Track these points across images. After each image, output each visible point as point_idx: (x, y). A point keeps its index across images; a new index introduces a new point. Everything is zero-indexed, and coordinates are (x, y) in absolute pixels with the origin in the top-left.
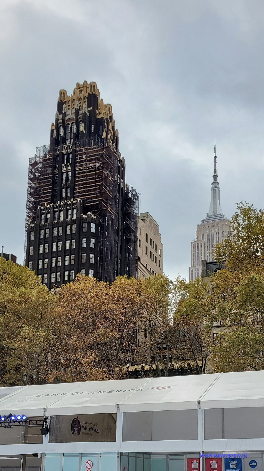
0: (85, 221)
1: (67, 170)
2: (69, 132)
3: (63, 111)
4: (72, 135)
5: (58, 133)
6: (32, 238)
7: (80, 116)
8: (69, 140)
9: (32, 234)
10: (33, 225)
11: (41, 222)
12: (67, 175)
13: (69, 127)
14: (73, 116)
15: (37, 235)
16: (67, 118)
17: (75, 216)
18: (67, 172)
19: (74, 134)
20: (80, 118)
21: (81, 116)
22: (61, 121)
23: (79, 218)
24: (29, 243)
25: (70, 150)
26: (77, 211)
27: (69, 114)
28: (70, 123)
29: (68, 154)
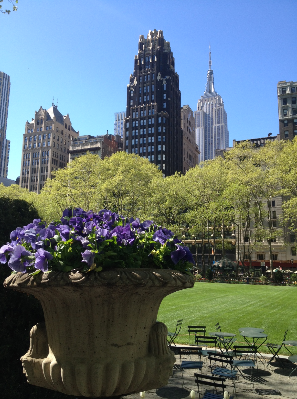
0: (160, 116)
1: (147, 85)
2: (147, 61)
3: (143, 49)
5: (140, 63)
6: (128, 127)
8: (147, 67)
9: (128, 124)
10: (128, 118)
11: (133, 117)
12: (147, 88)
13: (147, 58)
14: (149, 52)
15: (131, 124)
16: (146, 53)
17: (154, 113)
19: (150, 63)
20: (154, 53)
22: (143, 54)
23: (156, 114)
24: (126, 129)
25: (149, 73)
26: (155, 110)
27: (147, 51)
28: (148, 56)
29: (147, 75)
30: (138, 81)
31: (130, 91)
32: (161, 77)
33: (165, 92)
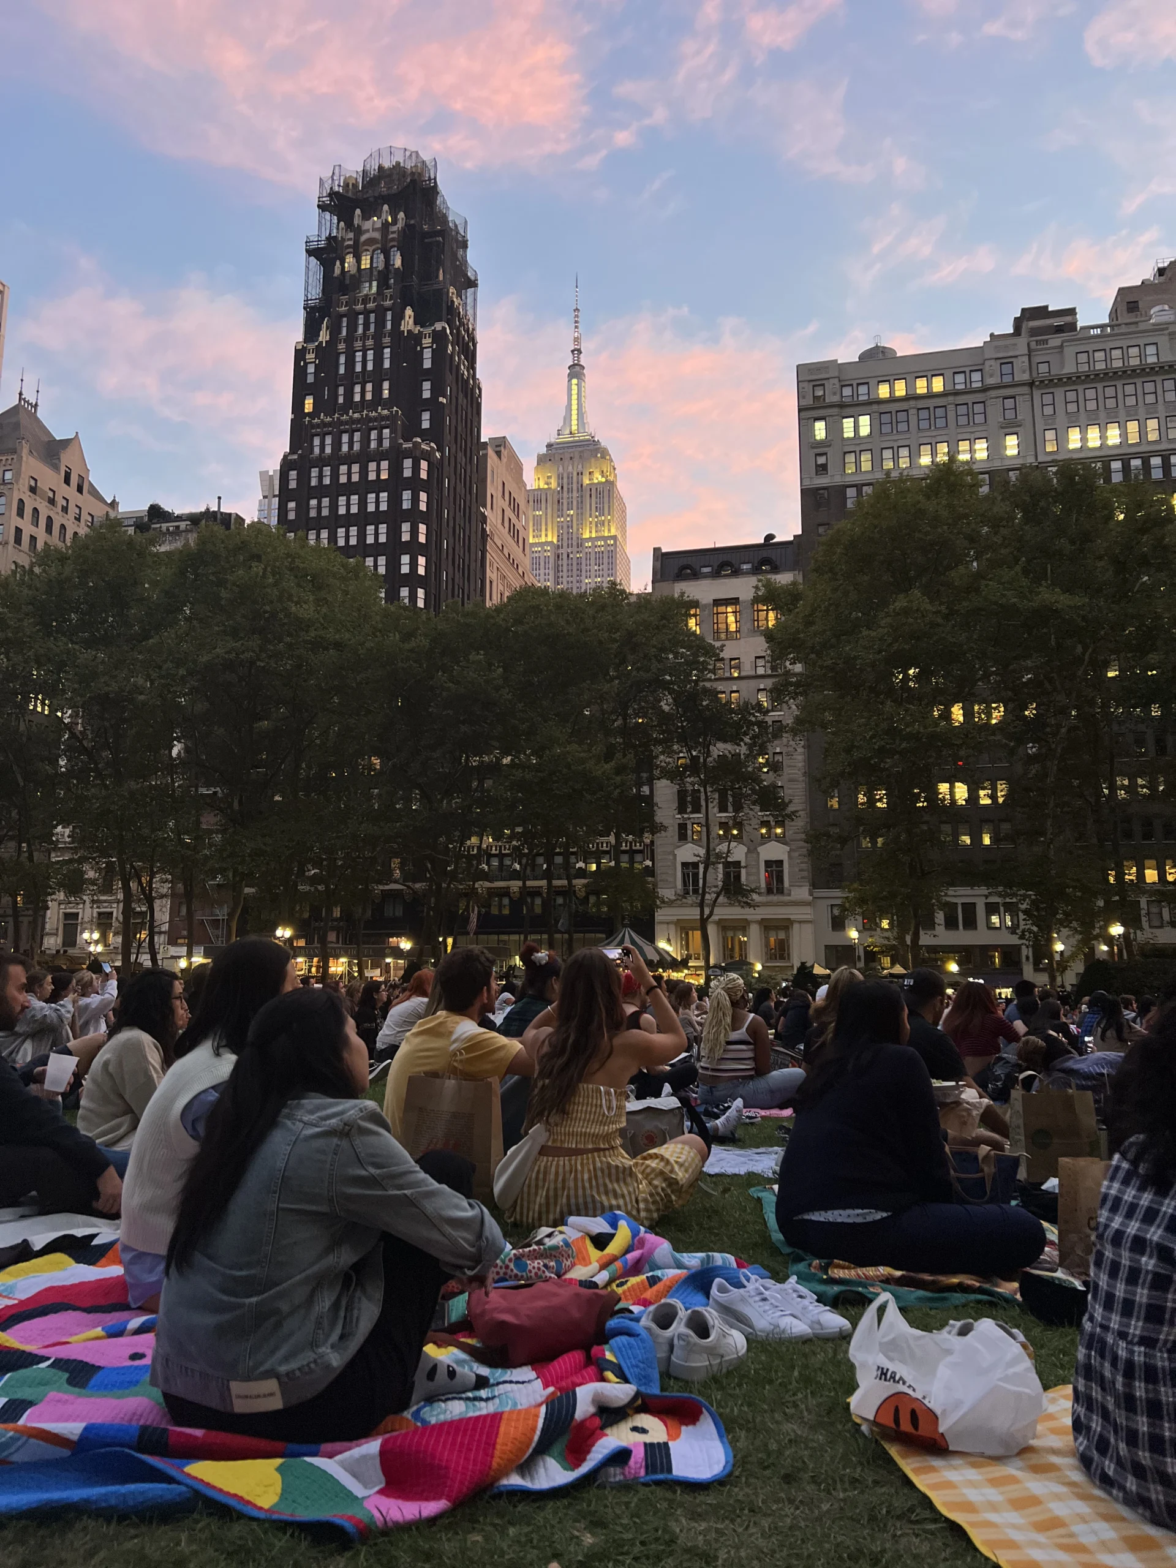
0: (408, 454)
1: (364, 345)
2: (368, 266)
3: (356, 222)
4: (375, 273)
5: (344, 269)
6: (293, 485)
7: (391, 236)
8: (367, 285)
9: (293, 474)
10: (295, 457)
11: (312, 451)
12: (364, 357)
13: (369, 256)
14: (377, 235)
15: (303, 478)
16: (363, 238)
17: (386, 444)
18: (365, 352)
19: (379, 272)
20: (393, 239)
21: (395, 236)
22: (351, 243)
23: (395, 448)
24: (285, 495)
25: (371, 305)
26: (391, 433)
27: (368, 231)
28: (371, 249)
29: (366, 313)
30: (334, 330)
31: (306, 364)
32: (415, 323)
33: (427, 374)
